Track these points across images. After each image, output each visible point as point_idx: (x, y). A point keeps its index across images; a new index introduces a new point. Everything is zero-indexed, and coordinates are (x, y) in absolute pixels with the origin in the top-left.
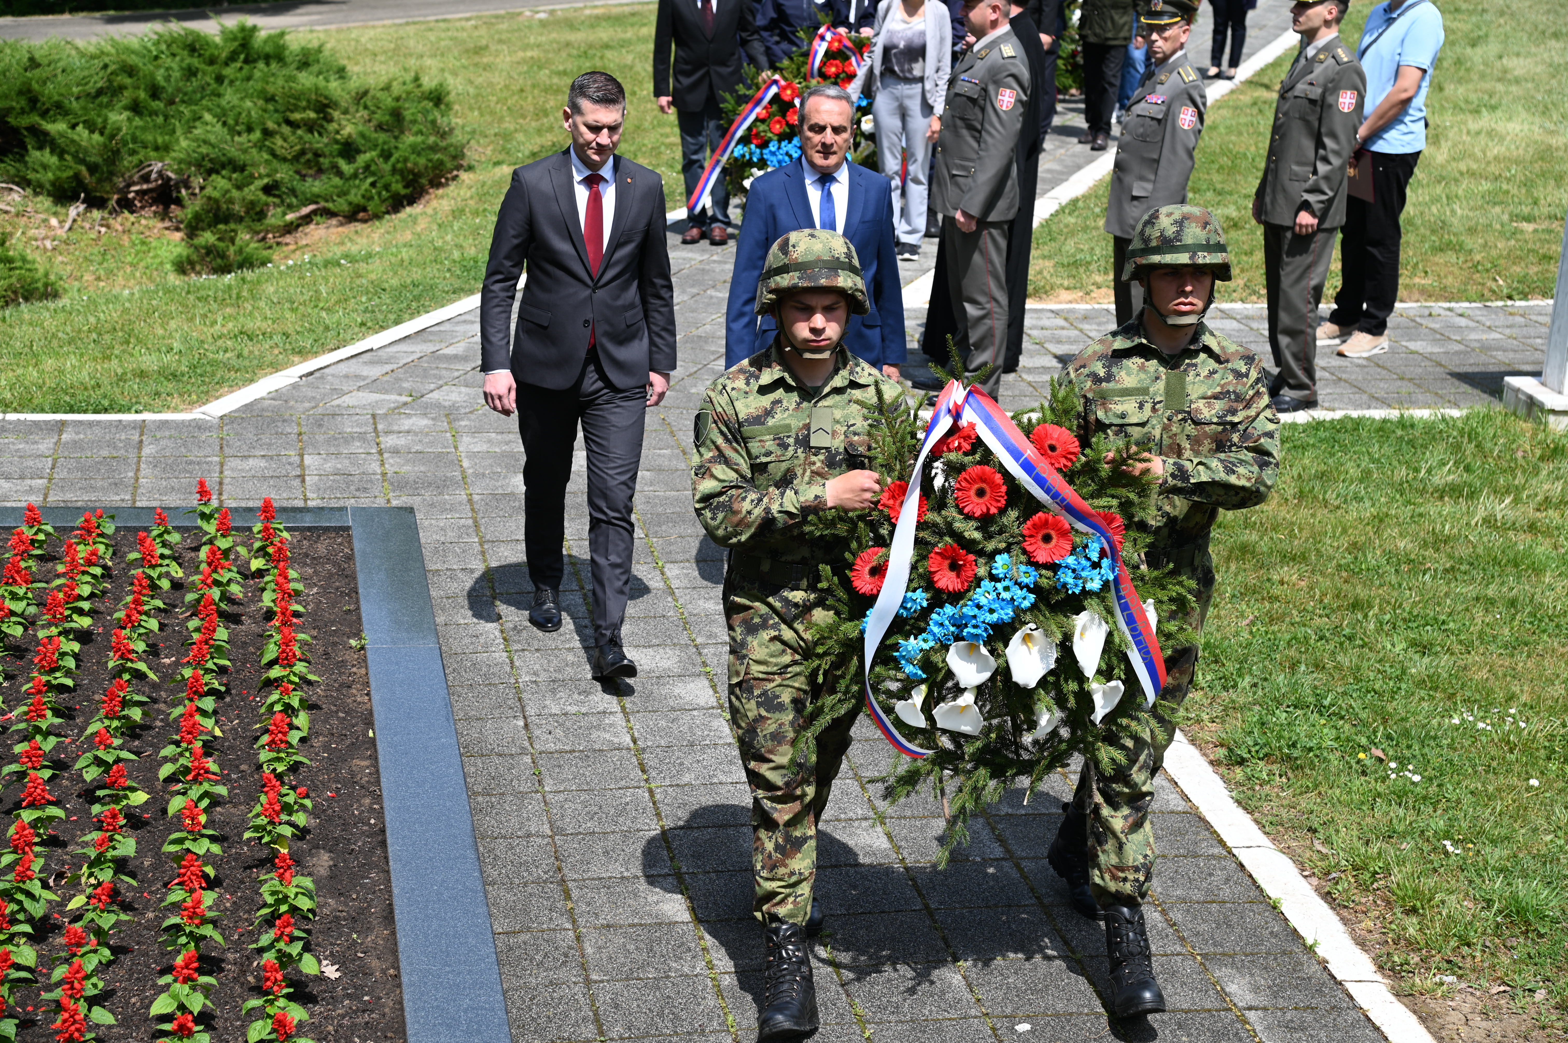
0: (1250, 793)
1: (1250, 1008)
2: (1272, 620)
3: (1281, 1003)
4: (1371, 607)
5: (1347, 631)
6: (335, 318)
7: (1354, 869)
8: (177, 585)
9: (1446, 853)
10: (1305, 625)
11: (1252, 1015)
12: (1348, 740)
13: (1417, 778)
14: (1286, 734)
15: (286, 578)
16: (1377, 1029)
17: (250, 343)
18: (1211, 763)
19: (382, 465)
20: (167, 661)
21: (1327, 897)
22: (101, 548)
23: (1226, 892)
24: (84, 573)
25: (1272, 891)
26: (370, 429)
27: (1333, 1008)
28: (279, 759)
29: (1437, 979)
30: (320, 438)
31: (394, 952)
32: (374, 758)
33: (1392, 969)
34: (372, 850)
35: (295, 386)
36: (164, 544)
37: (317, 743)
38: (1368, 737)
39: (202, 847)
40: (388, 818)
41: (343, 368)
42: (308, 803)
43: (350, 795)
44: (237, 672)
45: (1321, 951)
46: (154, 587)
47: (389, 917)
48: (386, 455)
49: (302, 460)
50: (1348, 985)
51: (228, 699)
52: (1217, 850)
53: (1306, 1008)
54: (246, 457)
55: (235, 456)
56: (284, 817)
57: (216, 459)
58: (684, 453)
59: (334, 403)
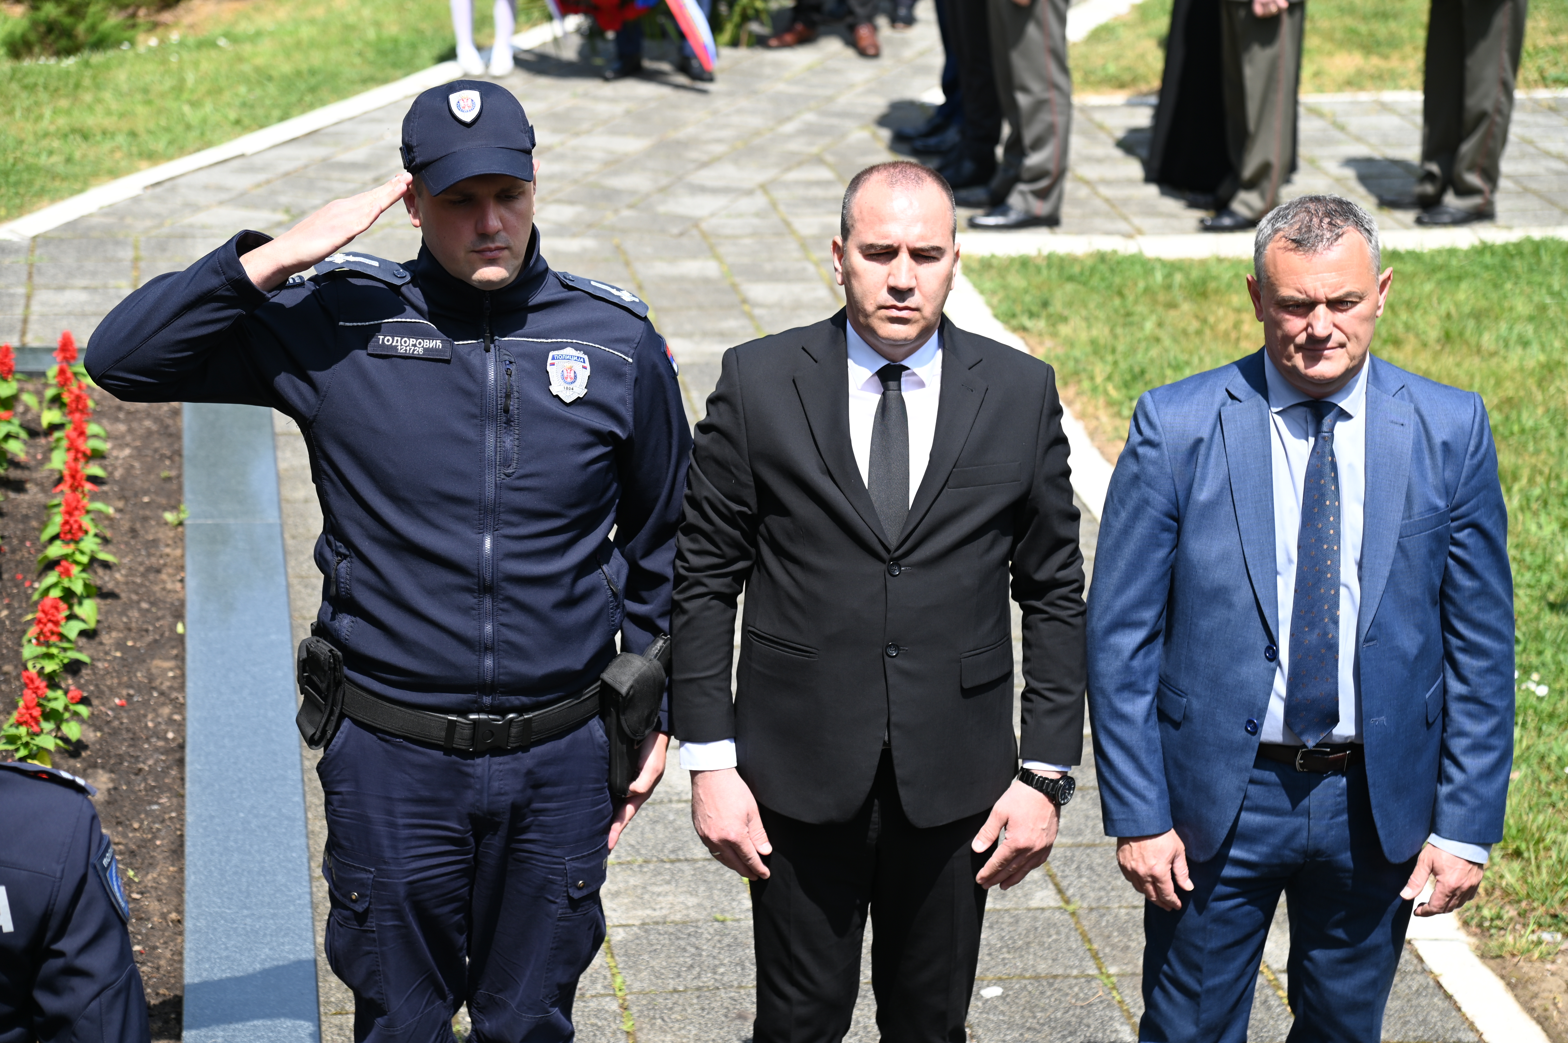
6: (200, 114)
13: (1542, 691)
15: (82, 433)
16: (1449, 997)
17: (83, 144)
28: (50, 656)
29: (1534, 937)
30: (162, 266)
31: (180, 893)
32: (181, 658)
33: (1480, 925)
34: (165, 771)
35: (135, 200)
37: (107, 639)
40: (190, 731)
41: (203, 178)
42: (83, 710)
43: (145, 703)
44: (13, 551)
47: (178, 851)
54: (61, 288)
55: (47, 287)
56: (48, 726)
57: (21, 290)
58: (640, 287)
59: (186, 222)
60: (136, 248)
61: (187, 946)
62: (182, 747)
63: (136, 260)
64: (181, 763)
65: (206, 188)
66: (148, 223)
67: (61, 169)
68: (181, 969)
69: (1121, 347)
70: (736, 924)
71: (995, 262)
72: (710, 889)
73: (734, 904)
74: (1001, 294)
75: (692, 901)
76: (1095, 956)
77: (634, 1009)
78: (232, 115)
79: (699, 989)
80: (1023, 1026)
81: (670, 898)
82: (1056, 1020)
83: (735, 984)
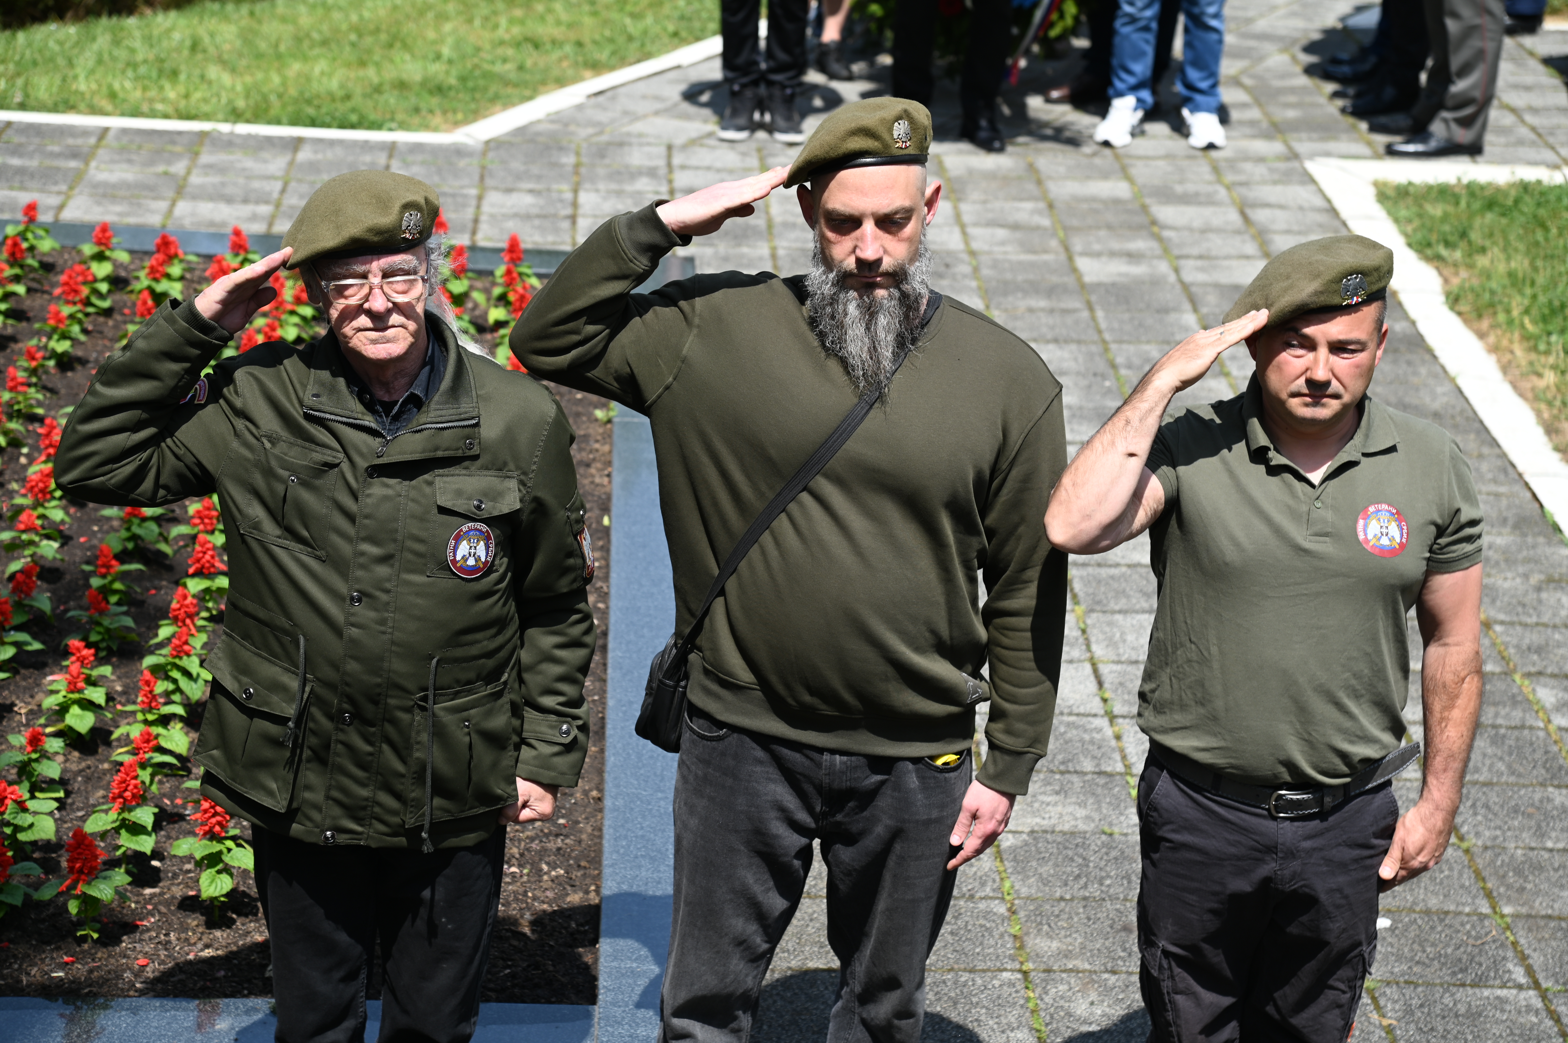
6: (641, 26)
17: (534, 53)
26: (662, 163)
30: (601, 171)
35: (579, 106)
41: (643, 87)
49: (576, 198)
54: (509, 191)
55: (496, 189)
57: (473, 192)
58: (1051, 206)
59: (625, 129)
60: (578, 154)
61: (607, 823)
62: (606, 633)
63: (577, 166)
64: (604, 649)
65: (644, 97)
66: (590, 131)
67: (513, 76)
68: (600, 844)
69: (1541, 280)
70: (1123, 838)
71: (1411, 190)
72: (1099, 802)
73: (1122, 818)
74: (1416, 223)
75: (1081, 813)
76: (1489, 895)
77: (1022, 914)
78: (671, 28)
79: (1085, 899)
80: (1412, 959)
81: (1059, 808)
82: (1446, 956)
83: (1122, 896)
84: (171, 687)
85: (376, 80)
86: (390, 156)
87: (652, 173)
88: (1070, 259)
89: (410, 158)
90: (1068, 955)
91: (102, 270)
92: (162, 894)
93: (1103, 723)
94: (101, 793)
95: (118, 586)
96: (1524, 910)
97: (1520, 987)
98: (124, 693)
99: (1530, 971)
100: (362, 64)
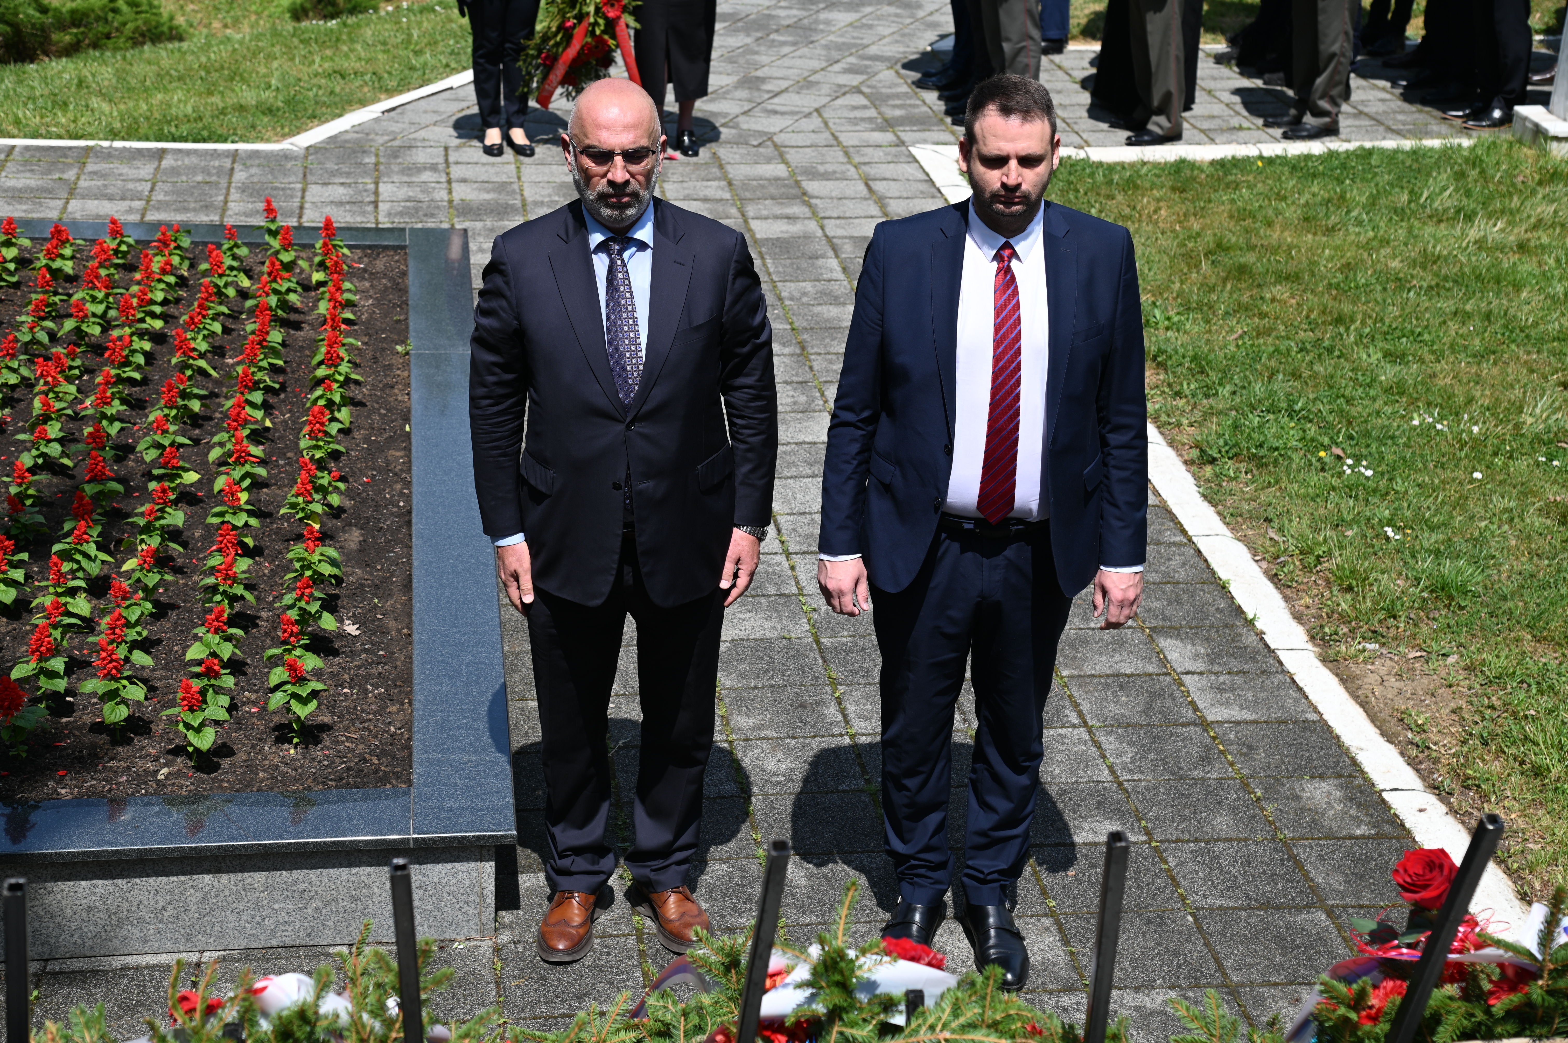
0: (1216, 488)
1: (1187, 673)
2: (1258, 335)
3: (1216, 668)
4: (1353, 321)
5: (1326, 343)
6: (422, 60)
7: (1301, 553)
8: (243, 294)
9: (1388, 539)
10: (1288, 339)
11: (1187, 679)
12: (1312, 440)
13: (1369, 473)
14: (1255, 436)
15: (339, 288)
16: (1300, 689)
17: (342, 82)
18: (1185, 463)
19: (450, 192)
20: (230, 361)
21: (1274, 578)
22: (176, 260)
23: (1181, 575)
24: (160, 281)
25: (1223, 574)
26: (441, 160)
27: (1263, 672)
28: (318, 447)
29: (1360, 647)
30: (395, 168)
31: (410, 615)
32: (408, 450)
33: (1322, 639)
34: (398, 529)
35: (377, 120)
36: (235, 257)
37: (358, 435)
38: (1331, 438)
39: (240, 520)
40: (415, 501)
41: (423, 105)
42: (341, 486)
43: (384, 481)
44: (293, 372)
45: (1259, 625)
46: (220, 294)
47: (407, 586)
48: (454, 185)
49: (377, 188)
50: (1279, 653)
51: (282, 396)
52: (1179, 538)
53: (1238, 673)
54: (326, 184)
55: (316, 183)
56: (317, 497)
57: (299, 186)
58: (730, 184)
59: (411, 136)
60: (377, 155)
61: (415, 652)
62: (410, 512)
63: (377, 164)
64: (409, 523)
65: (425, 112)
66: (386, 138)
67: (326, 99)
68: (411, 668)
70: (798, 641)
72: (780, 617)
73: (797, 627)
75: (767, 625)
77: (727, 700)
79: (772, 686)
83: (798, 683)
84: (75, 566)
85: (221, 105)
86: (234, 162)
87: (434, 168)
88: (746, 222)
89: (249, 163)
90: (761, 727)
91: (11, 253)
92: (75, 721)
93: (782, 558)
94: (25, 648)
95: (31, 492)
96: (1076, 673)
97: (1074, 726)
98: (40, 572)
99: (1081, 715)
100: (210, 93)
